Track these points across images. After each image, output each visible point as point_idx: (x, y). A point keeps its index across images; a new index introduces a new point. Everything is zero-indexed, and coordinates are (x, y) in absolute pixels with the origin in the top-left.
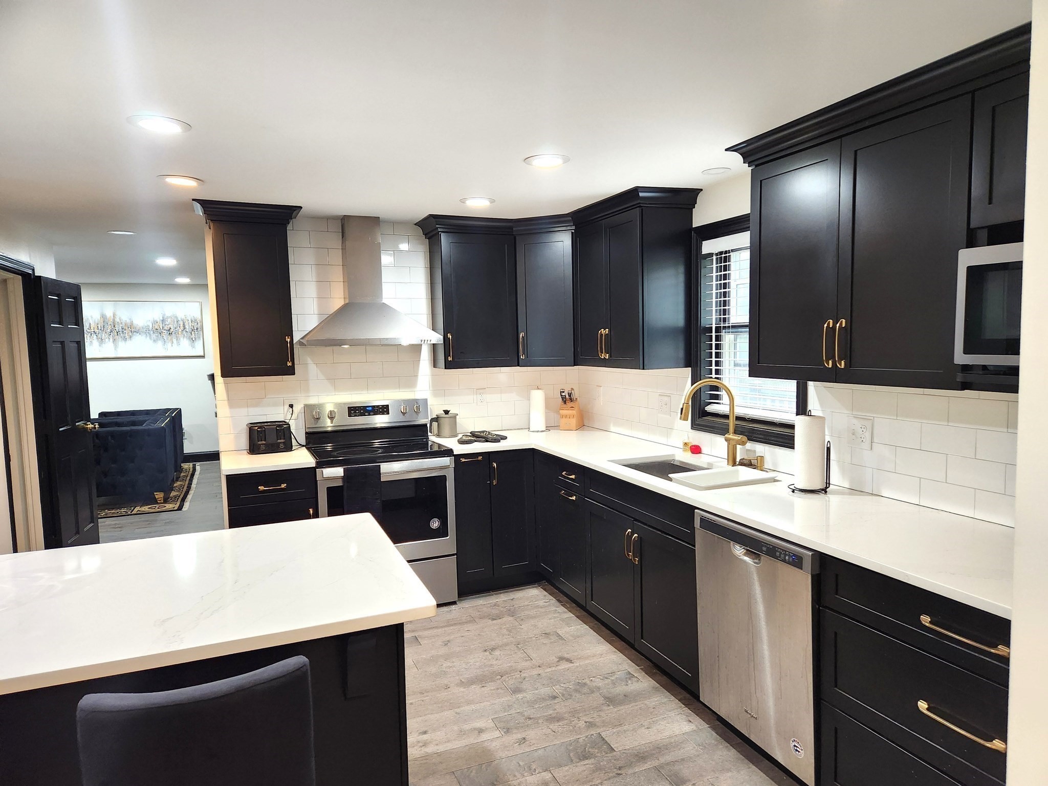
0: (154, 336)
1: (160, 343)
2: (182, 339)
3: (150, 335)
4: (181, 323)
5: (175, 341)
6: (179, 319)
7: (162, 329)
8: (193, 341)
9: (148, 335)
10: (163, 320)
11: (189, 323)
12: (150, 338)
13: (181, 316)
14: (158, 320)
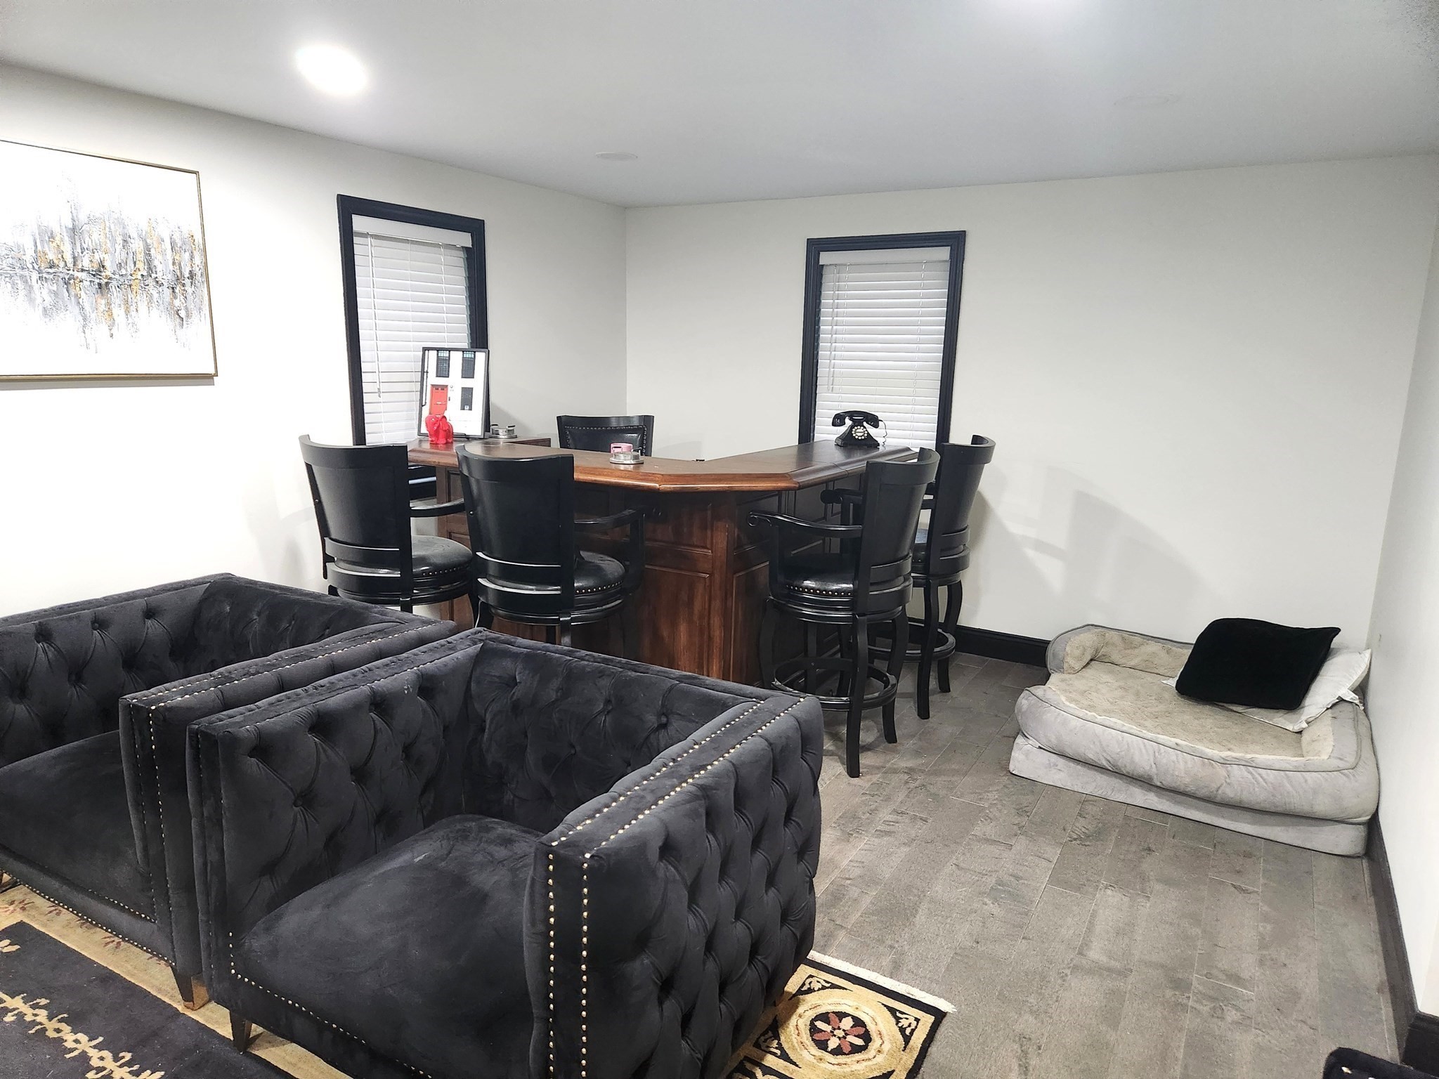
0: (43, 293)
1: (68, 320)
2: (143, 307)
3: (30, 288)
4: (137, 245)
5: (118, 312)
6: (134, 235)
7: (70, 265)
8: (180, 318)
9: (21, 285)
10: (73, 230)
11: (163, 253)
12: (31, 300)
13: (136, 222)
14: (57, 230)
